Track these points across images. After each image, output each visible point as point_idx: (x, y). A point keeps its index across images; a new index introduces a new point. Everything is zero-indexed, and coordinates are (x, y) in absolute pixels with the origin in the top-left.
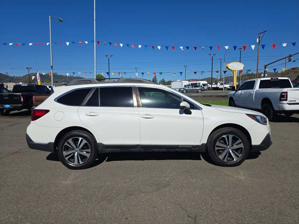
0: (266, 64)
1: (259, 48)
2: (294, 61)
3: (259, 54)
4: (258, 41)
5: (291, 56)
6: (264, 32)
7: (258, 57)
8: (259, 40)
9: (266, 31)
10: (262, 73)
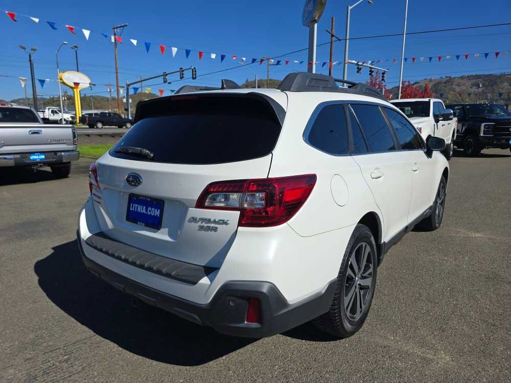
0: (128, 83)
1: (117, 53)
2: (169, 83)
3: (118, 65)
4: (113, 40)
5: (166, 75)
6: (123, 26)
7: (116, 68)
8: (115, 39)
9: (126, 26)
10: (124, 97)
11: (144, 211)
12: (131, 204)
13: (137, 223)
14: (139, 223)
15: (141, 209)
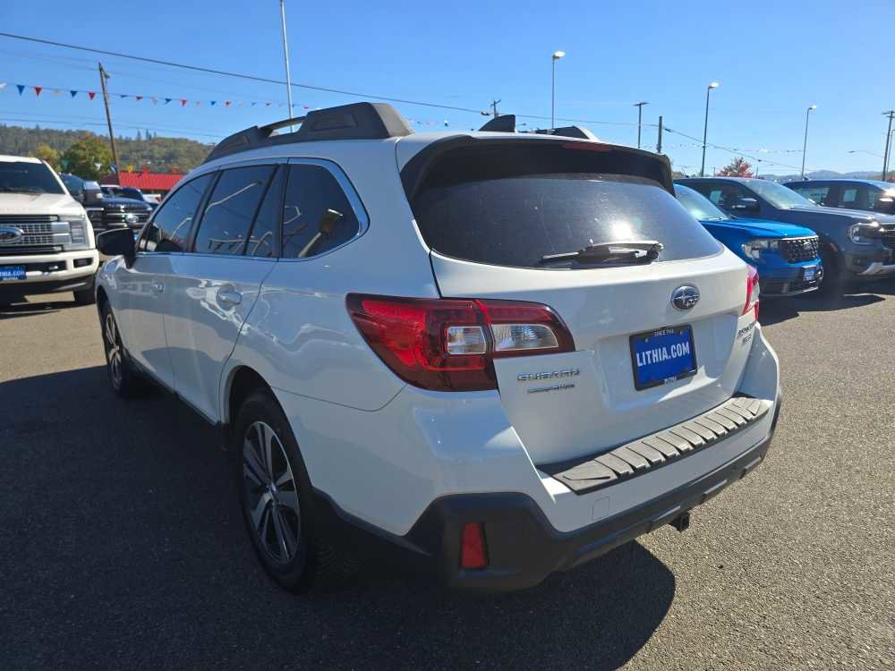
11: (666, 356)
12: (638, 355)
13: (663, 383)
14: (666, 380)
15: (659, 355)
